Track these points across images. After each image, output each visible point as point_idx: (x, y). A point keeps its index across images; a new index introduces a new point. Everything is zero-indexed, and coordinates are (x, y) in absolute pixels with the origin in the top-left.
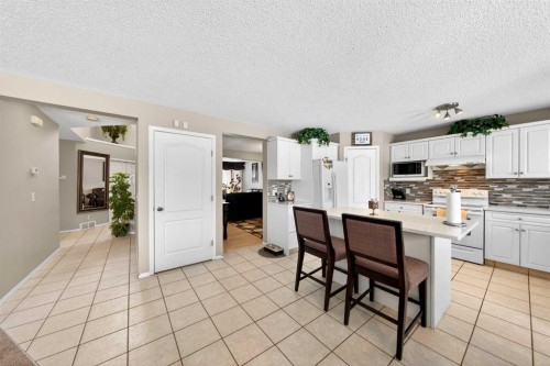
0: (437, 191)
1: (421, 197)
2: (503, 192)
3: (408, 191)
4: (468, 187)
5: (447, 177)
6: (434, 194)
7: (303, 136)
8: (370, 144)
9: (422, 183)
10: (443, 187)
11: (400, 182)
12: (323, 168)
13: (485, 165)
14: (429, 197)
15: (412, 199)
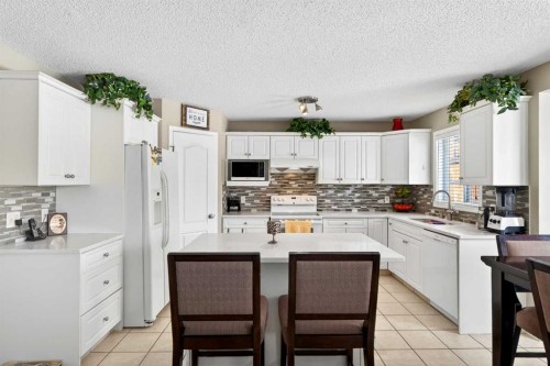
0: (275, 199)
1: (257, 207)
2: (326, 197)
3: (243, 200)
4: (300, 193)
5: (283, 182)
6: (272, 202)
7: (101, 87)
8: (207, 129)
9: (259, 188)
10: (279, 193)
11: (235, 188)
12: (150, 161)
13: (317, 169)
14: (267, 206)
15: (248, 210)
